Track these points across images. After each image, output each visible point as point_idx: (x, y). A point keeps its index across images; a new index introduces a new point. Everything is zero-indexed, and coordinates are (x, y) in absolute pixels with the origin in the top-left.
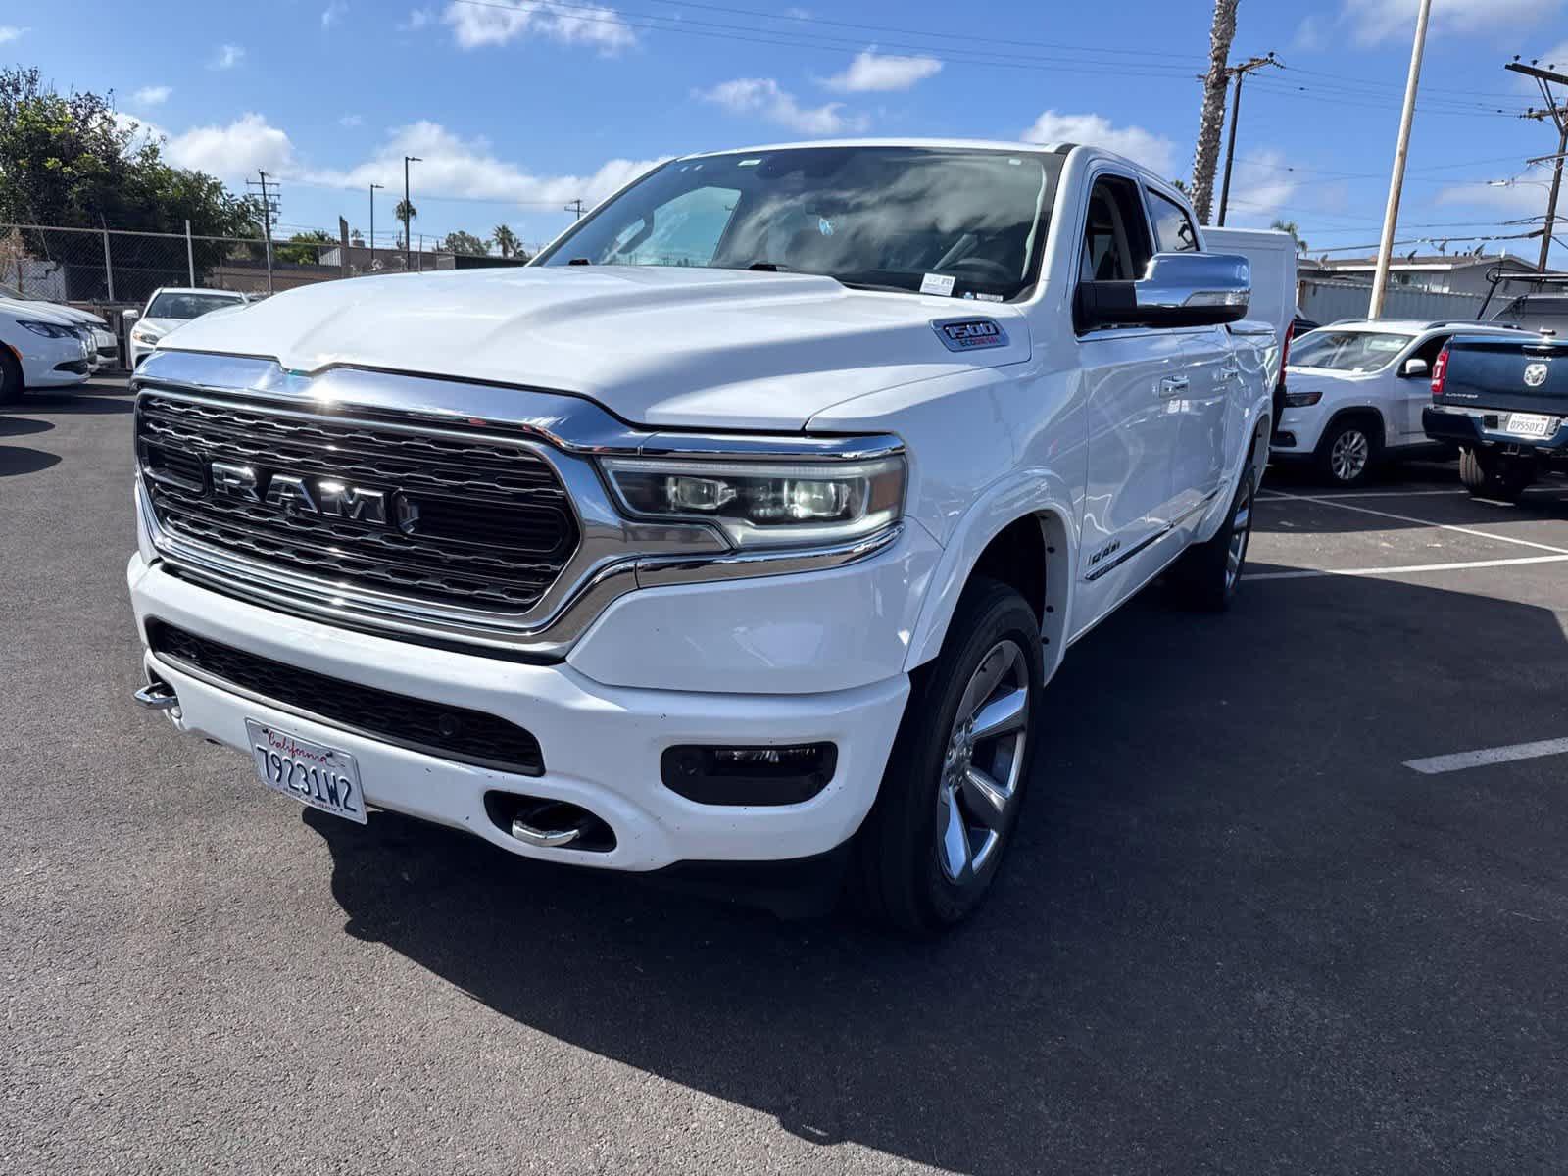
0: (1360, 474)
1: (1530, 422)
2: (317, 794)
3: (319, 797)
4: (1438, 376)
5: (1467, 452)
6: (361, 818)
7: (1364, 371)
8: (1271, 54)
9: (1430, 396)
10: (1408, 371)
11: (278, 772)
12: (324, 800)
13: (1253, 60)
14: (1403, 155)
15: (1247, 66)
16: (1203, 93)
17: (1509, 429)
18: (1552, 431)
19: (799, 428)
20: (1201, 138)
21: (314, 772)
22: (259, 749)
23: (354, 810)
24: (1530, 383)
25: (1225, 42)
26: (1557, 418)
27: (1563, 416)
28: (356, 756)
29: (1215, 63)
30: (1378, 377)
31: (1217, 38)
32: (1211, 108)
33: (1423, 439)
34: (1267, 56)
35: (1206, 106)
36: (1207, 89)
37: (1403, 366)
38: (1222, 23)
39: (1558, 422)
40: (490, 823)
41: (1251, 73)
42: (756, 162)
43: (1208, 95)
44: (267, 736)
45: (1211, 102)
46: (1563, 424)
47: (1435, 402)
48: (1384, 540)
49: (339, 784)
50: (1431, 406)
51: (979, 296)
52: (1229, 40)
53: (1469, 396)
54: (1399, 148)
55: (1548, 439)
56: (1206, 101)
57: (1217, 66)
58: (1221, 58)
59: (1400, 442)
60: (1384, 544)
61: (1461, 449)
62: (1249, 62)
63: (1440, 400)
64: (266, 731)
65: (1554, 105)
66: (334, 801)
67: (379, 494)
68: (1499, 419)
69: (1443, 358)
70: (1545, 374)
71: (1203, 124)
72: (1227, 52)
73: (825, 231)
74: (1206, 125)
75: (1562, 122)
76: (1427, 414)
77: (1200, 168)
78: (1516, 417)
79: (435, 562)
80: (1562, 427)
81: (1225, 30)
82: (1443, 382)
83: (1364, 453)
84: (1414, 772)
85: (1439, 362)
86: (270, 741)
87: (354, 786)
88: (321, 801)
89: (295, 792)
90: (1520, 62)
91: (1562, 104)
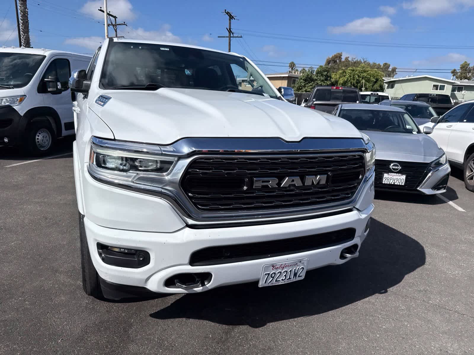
11: (272, 279)
21: (290, 271)
22: (265, 274)
23: (302, 276)
28: (310, 258)
49: (299, 270)
64: (272, 266)
65: (112, 23)
66: (294, 277)
75: (115, 27)
77: (23, 28)
86: (273, 269)
87: (305, 268)
88: (289, 280)
89: (278, 282)
90: (102, 9)
91: (114, 23)
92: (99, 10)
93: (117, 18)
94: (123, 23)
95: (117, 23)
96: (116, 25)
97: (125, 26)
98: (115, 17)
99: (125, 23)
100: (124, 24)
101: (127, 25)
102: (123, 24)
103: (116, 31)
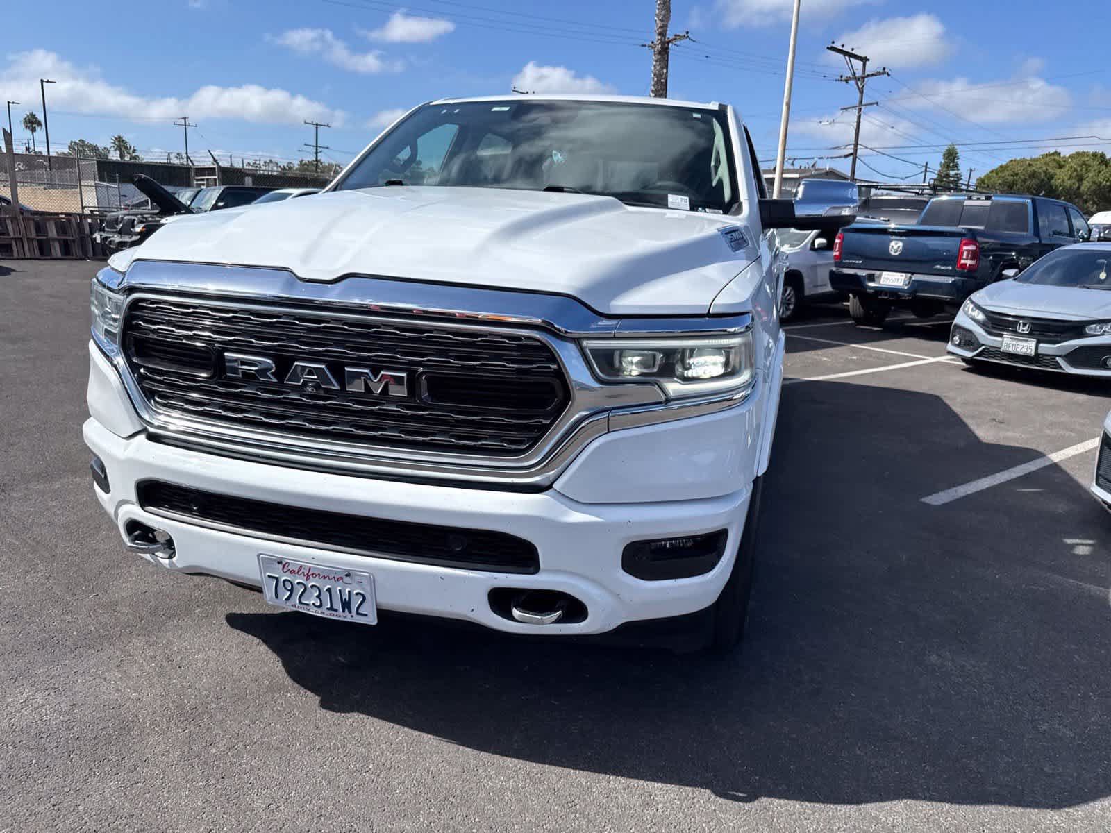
0: (791, 314)
1: (894, 277)
2: (329, 606)
3: (331, 609)
4: (837, 249)
5: (854, 297)
6: (372, 620)
7: (790, 247)
8: (687, 33)
9: (833, 261)
10: (816, 246)
11: (288, 593)
12: (336, 610)
13: (676, 36)
14: (788, 104)
15: (672, 40)
16: (651, 58)
17: (882, 282)
18: (907, 282)
19: (706, 312)
20: (653, 88)
21: (329, 590)
22: (269, 576)
23: (366, 615)
24: (893, 253)
25: (665, 23)
26: (909, 275)
27: (913, 274)
28: (374, 574)
29: (659, 37)
30: (799, 250)
31: (660, 20)
32: (658, 68)
33: (829, 289)
34: (685, 33)
35: (655, 66)
36: (655, 55)
37: (813, 243)
38: (662, 10)
39: (910, 277)
40: (492, 612)
41: (675, 45)
42: (506, 109)
43: (656, 59)
44: (281, 566)
45: (658, 63)
46: (913, 278)
47: (836, 266)
48: (823, 355)
49: (353, 598)
50: (834, 269)
51: (707, 210)
52: (667, 22)
53: (857, 262)
54: (785, 100)
55: (906, 288)
56: (655, 63)
57: (661, 39)
58: (663, 34)
59: (813, 292)
60: (825, 359)
61: (851, 296)
62: (674, 37)
63: (839, 265)
64: (280, 563)
65: (855, 74)
66: (346, 610)
67: (404, 375)
68: (876, 276)
69: (839, 238)
70: (901, 248)
71: (653, 78)
72: (666, 30)
73: (557, 161)
74: (656, 79)
75: (859, 84)
76: (832, 273)
78: (885, 274)
79: (444, 422)
80: (914, 281)
81: (664, 16)
82: (840, 254)
83: (793, 300)
84: (929, 505)
85: (837, 241)
86: (283, 569)
87: (368, 597)
88: (331, 612)
89: (305, 606)
90: (835, 45)
91: (859, 73)
92: (828, 48)
93: (868, 60)
94: (882, 71)
95: (866, 74)
96: (863, 78)
97: (886, 75)
98: (864, 60)
99: (886, 71)
100: (884, 72)
101: (890, 73)
102: (880, 74)
103: (862, 92)
